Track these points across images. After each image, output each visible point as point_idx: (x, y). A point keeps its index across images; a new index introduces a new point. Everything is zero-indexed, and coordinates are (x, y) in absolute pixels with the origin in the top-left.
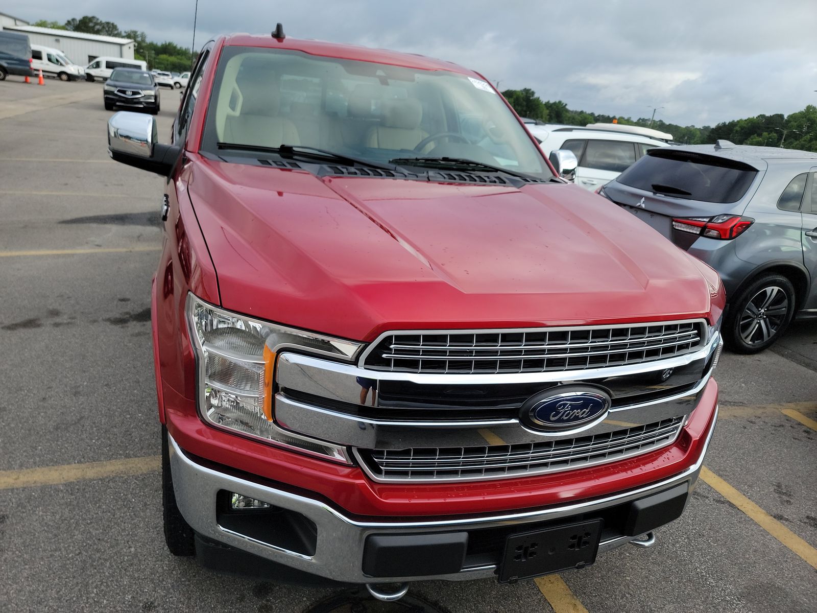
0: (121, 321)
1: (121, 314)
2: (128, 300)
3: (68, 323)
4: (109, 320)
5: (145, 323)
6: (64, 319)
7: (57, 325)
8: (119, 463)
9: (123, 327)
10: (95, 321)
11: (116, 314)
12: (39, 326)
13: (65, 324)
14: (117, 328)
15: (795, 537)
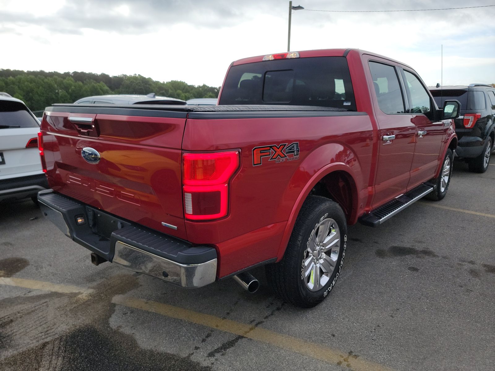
0: (427, 253)
1: (424, 258)
2: (410, 268)
3: (464, 261)
4: (434, 256)
5: (411, 247)
6: (467, 266)
7: (472, 262)
9: (428, 248)
10: (445, 258)
11: (428, 259)
12: (485, 266)
13: (466, 262)
14: (431, 249)
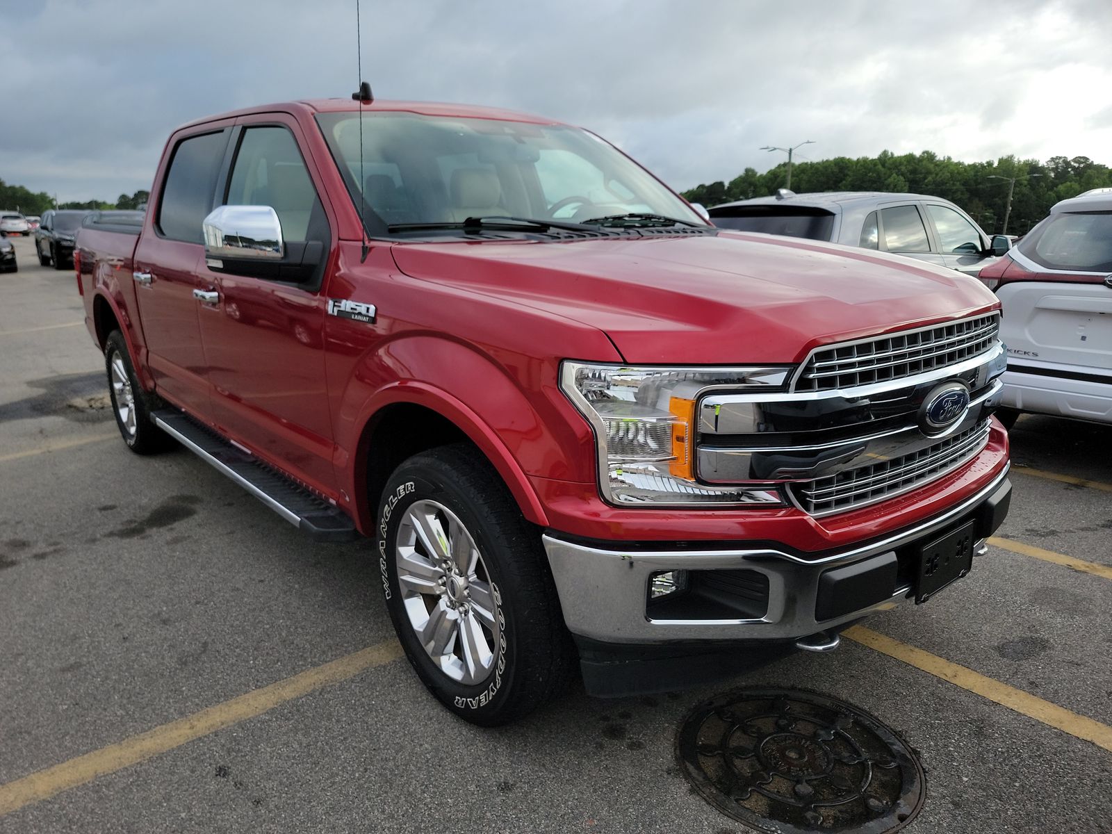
1: (122, 524)
3: (55, 551)
7: (39, 556)
8: (312, 674)
12: (13, 563)
13: (51, 552)
15: (1030, 547)
